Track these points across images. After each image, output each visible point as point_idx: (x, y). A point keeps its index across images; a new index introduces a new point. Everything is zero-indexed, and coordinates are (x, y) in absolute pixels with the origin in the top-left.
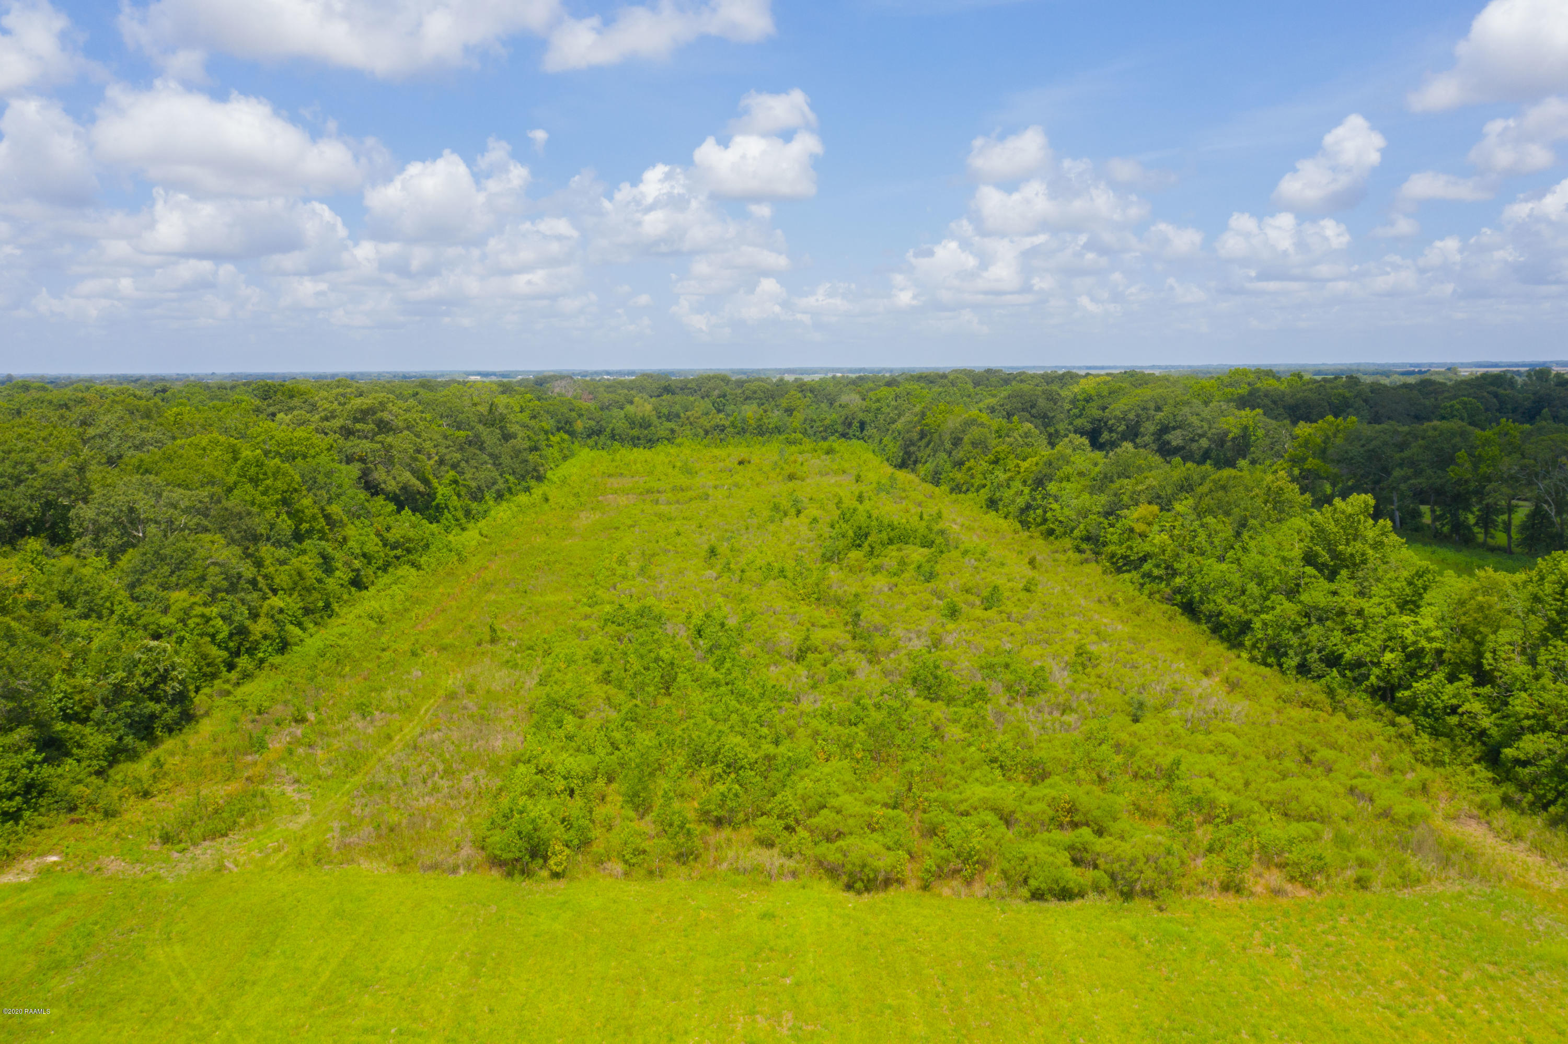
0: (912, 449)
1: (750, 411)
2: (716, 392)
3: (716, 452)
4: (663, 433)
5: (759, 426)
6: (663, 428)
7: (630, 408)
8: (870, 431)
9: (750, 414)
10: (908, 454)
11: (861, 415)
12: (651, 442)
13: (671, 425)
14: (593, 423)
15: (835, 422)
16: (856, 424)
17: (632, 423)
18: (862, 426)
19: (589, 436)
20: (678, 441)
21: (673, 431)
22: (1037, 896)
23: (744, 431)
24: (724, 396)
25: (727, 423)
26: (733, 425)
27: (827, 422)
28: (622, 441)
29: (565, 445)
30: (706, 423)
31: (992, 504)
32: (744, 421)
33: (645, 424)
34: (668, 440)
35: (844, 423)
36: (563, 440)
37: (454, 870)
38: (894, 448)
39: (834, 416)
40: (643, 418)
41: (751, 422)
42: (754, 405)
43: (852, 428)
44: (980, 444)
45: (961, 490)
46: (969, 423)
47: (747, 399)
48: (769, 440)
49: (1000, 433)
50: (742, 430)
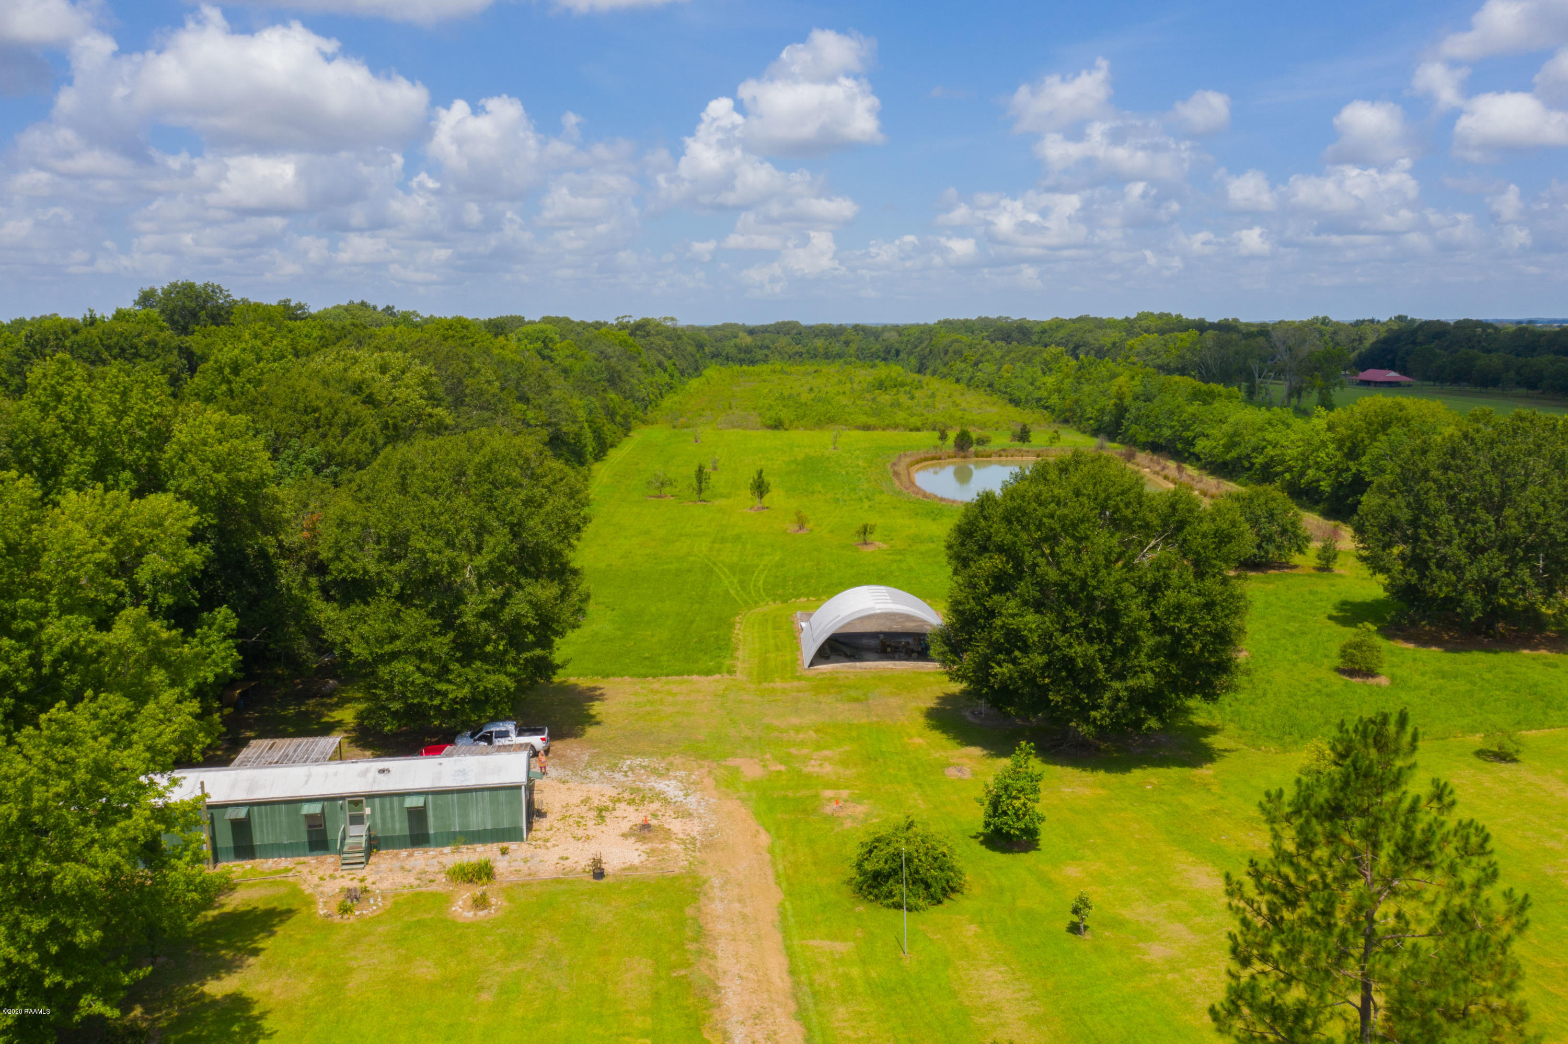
0: (925, 361)
1: (819, 343)
2: (791, 331)
3: (798, 368)
4: (760, 357)
5: (826, 353)
6: (760, 354)
7: (738, 341)
8: (903, 355)
9: (819, 344)
10: (922, 364)
11: (896, 346)
12: (752, 362)
13: (765, 351)
14: (714, 349)
15: (878, 350)
16: (893, 351)
17: (740, 350)
18: (898, 353)
19: (714, 358)
20: (771, 362)
21: (767, 356)
22: (911, 430)
23: (815, 356)
24: (800, 334)
25: (804, 351)
26: (808, 352)
27: (873, 350)
28: (733, 361)
29: (704, 360)
30: (789, 351)
31: (958, 381)
32: (815, 349)
33: (748, 350)
34: (764, 361)
35: (885, 351)
36: (703, 357)
37: (758, 429)
38: (913, 361)
39: (878, 346)
40: (747, 346)
41: (820, 350)
42: (822, 340)
43: (890, 354)
44: (959, 353)
45: (944, 377)
46: (953, 342)
47: (816, 336)
48: (833, 362)
49: (970, 346)
50: (814, 355)
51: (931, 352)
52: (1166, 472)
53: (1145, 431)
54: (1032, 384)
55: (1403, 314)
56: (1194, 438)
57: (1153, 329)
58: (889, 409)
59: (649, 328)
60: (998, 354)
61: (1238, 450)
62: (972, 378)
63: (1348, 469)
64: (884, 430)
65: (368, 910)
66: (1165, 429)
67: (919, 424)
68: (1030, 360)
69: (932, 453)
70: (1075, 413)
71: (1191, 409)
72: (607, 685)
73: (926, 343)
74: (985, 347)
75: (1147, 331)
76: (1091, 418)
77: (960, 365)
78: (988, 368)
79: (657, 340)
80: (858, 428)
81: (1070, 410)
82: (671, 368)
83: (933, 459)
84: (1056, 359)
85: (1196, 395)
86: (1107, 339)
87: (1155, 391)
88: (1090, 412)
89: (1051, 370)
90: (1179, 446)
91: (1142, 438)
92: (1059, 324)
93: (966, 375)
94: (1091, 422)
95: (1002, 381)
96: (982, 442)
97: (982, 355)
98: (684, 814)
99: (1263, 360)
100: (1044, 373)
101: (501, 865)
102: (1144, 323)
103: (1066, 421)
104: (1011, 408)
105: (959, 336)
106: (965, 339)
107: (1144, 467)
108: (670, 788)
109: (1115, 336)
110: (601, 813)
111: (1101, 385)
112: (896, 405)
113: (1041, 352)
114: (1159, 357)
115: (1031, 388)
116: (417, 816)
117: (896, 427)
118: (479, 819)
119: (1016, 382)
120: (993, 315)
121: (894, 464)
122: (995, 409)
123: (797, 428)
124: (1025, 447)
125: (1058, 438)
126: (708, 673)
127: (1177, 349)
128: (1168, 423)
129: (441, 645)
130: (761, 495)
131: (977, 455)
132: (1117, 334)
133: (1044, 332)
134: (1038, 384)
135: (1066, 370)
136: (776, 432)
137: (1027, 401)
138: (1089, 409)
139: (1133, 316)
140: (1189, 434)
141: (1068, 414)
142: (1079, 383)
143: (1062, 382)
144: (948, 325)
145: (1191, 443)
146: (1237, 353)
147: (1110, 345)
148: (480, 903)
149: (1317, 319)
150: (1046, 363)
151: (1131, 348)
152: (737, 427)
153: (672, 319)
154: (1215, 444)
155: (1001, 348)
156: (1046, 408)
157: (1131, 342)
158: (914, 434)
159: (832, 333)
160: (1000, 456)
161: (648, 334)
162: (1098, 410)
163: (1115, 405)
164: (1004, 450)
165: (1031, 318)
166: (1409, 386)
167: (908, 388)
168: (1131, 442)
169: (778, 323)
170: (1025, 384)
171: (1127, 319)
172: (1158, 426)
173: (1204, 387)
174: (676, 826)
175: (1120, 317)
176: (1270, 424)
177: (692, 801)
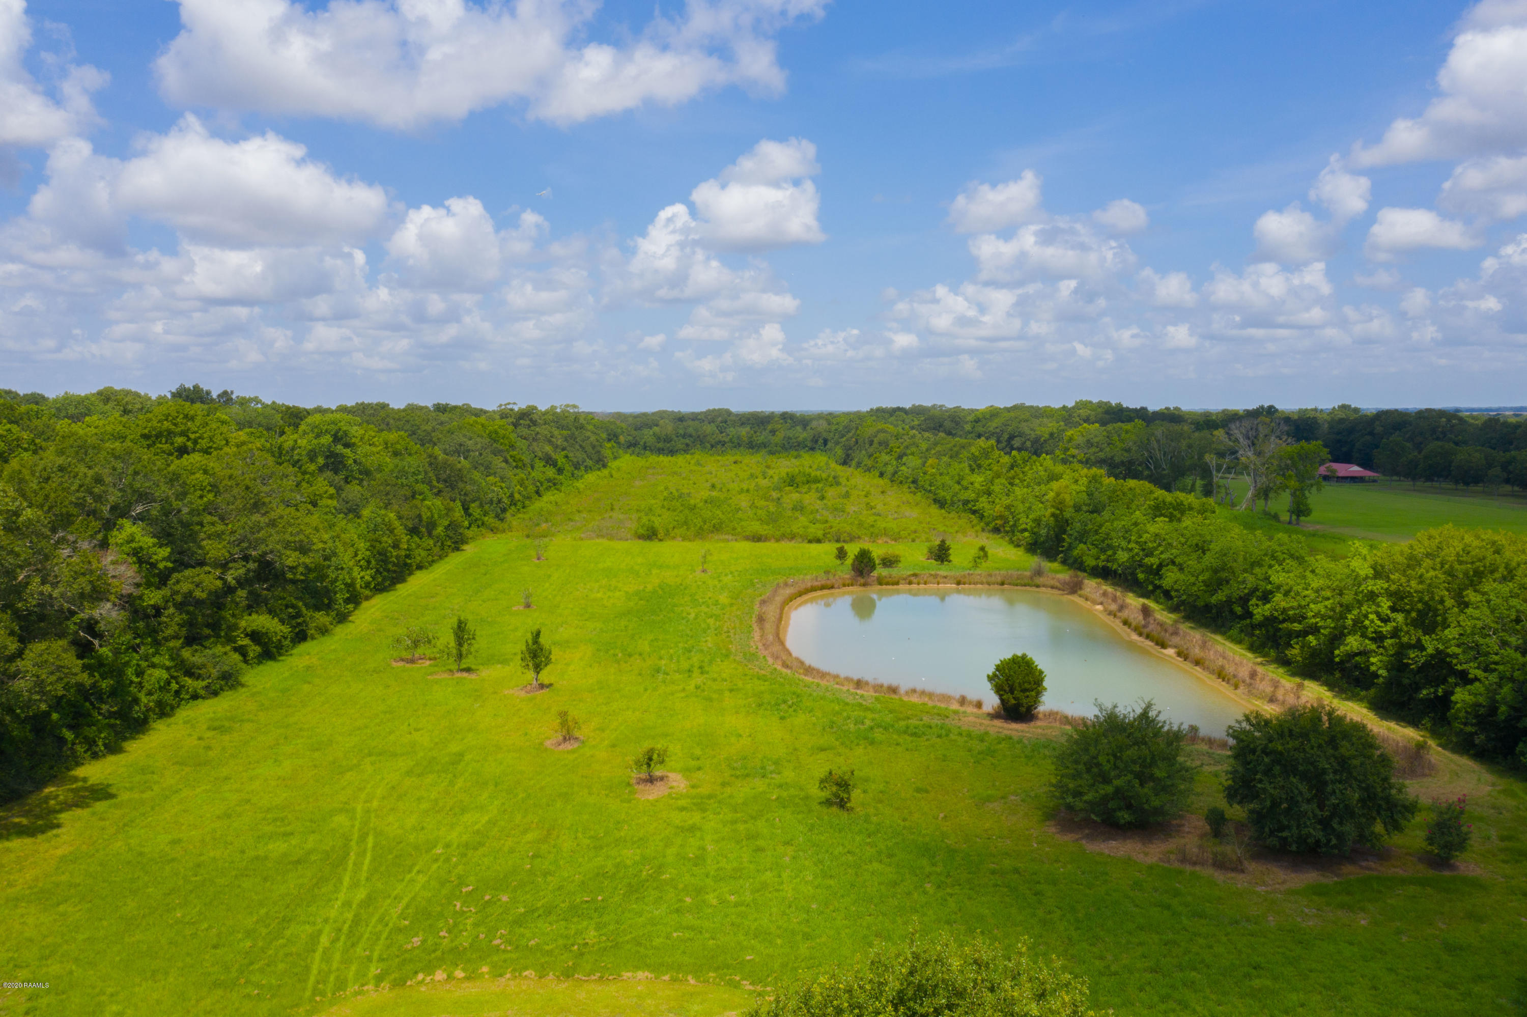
0: (850, 452)
1: (744, 431)
2: (720, 419)
3: (719, 458)
4: (681, 446)
5: (751, 442)
6: (680, 443)
7: (657, 428)
8: (830, 445)
10: (848, 455)
11: (825, 435)
12: (672, 452)
13: (686, 441)
14: (630, 438)
15: (805, 439)
16: (821, 441)
17: (659, 439)
18: (825, 442)
19: (628, 447)
20: (692, 451)
21: (687, 445)
22: (810, 542)
23: (739, 445)
24: (726, 422)
25: (727, 440)
26: (731, 441)
27: (800, 439)
28: (651, 451)
29: (615, 450)
30: (711, 439)
31: (881, 475)
32: (738, 438)
33: (668, 440)
34: (685, 451)
35: (812, 441)
36: (613, 447)
37: (627, 540)
38: (839, 451)
39: (806, 435)
40: (666, 435)
41: (745, 439)
42: (748, 429)
43: (818, 443)
44: (884, 444)
45: (869, 470)
46: (879, 431)
47: (743, 424)
48: (757, 451)
49: (897, 437)
50: (737, 444)
51: (857, 442)
52: (1125, 614)
53: (1094, 551)
54: (959, 483)
55: (1347, 403)
56: (1160, 566)
57: (1092, 418)
58: (790, 513)
59: (535, 417)
60: (924, 446)
61: (1227, 591)
62: (896, 472)
63: (1419, 646)
64: (778, 540)
66: (1120, 552)
67: (820, 534)
68: (957, 454)
69: (822, 580)
70: (1006, 522)
71: (1153, 528)
73: (853, 432)
74: (913, 437)
75: (1087, 420)
76: (1025, 530)
77: (885, 458)
78: (913, 461)
79: (543, 430)
80: (747, 538)
81: (1001, 517)
82: (561, 461)
83: (823, 588)
84: (986, 454)
85: (1158, 510)
86: (1044, 429)
87: (1104, 499)
88: (1025, 522)
89: (979, 466)
90: (1141, 576)
91: (1090, 562)
92: (994, 413)
93: (890, 469)
94: (1026, 534)
95: (927, 477)
96: (889, 562)
97: (907, 447)
99: (1221, 455)
100: (972, 470)
102: (1084, 413)
103: (996, 530)
104: (934, 510)
105: (884, 426)
106: (891, 428)
107: (1095, 603)
109: (1052, 426)
111: (1037, 488)
112: (799, 508)
113: (970, 445)
114: (1101, 450)
115: (957, 487)
117: (792, 537)
119: (940, 480)
120: (928, 403)
121: (763, 602)
122: (915, 513)
123: (674, 538)
124: (943, 570)
125: (986, 555)
127: (1122, 441)
128: (1124, 544)
130: (538, 668)
131: (880, 582)
132: (1054, 424)
133: (977, 421)
134: (965, 483)
135: (995, 468)
136: (647, 544)
137: (953, 504)
138: (1023, 519)
139: (1071, 404)
140: (1153, 561)
141: (999, 522)
142: (1012, 484)
143: (992, 482)
144: (881, 414)
145: (1157, 572)
146: (1190, 446)
147: (1047, 436)
149: (1262, 407)
150: (974, 458)
151: (1070, 440)
152: (603, 537)
153: (575, 406)
154: (1193, 579)
155: (928, 439)
156: (974, 512)
157: (1069, 433)
158: (814, 546)
159: (760, 421)
160: (910, 583)
161: (534, 423)
162: (1034, 520)
163: (1053, 515)
164: (915, 575)
165: (966, 406)
166: (1374, 481)
167: (820, 485)
168: (1077, 565)
169: (709, 411)
170: (950, 482)
171: (1064, 407)
172: (1110, 547)
173: (1168, 497)
175: (1057, 405)
176: (1273, 557)
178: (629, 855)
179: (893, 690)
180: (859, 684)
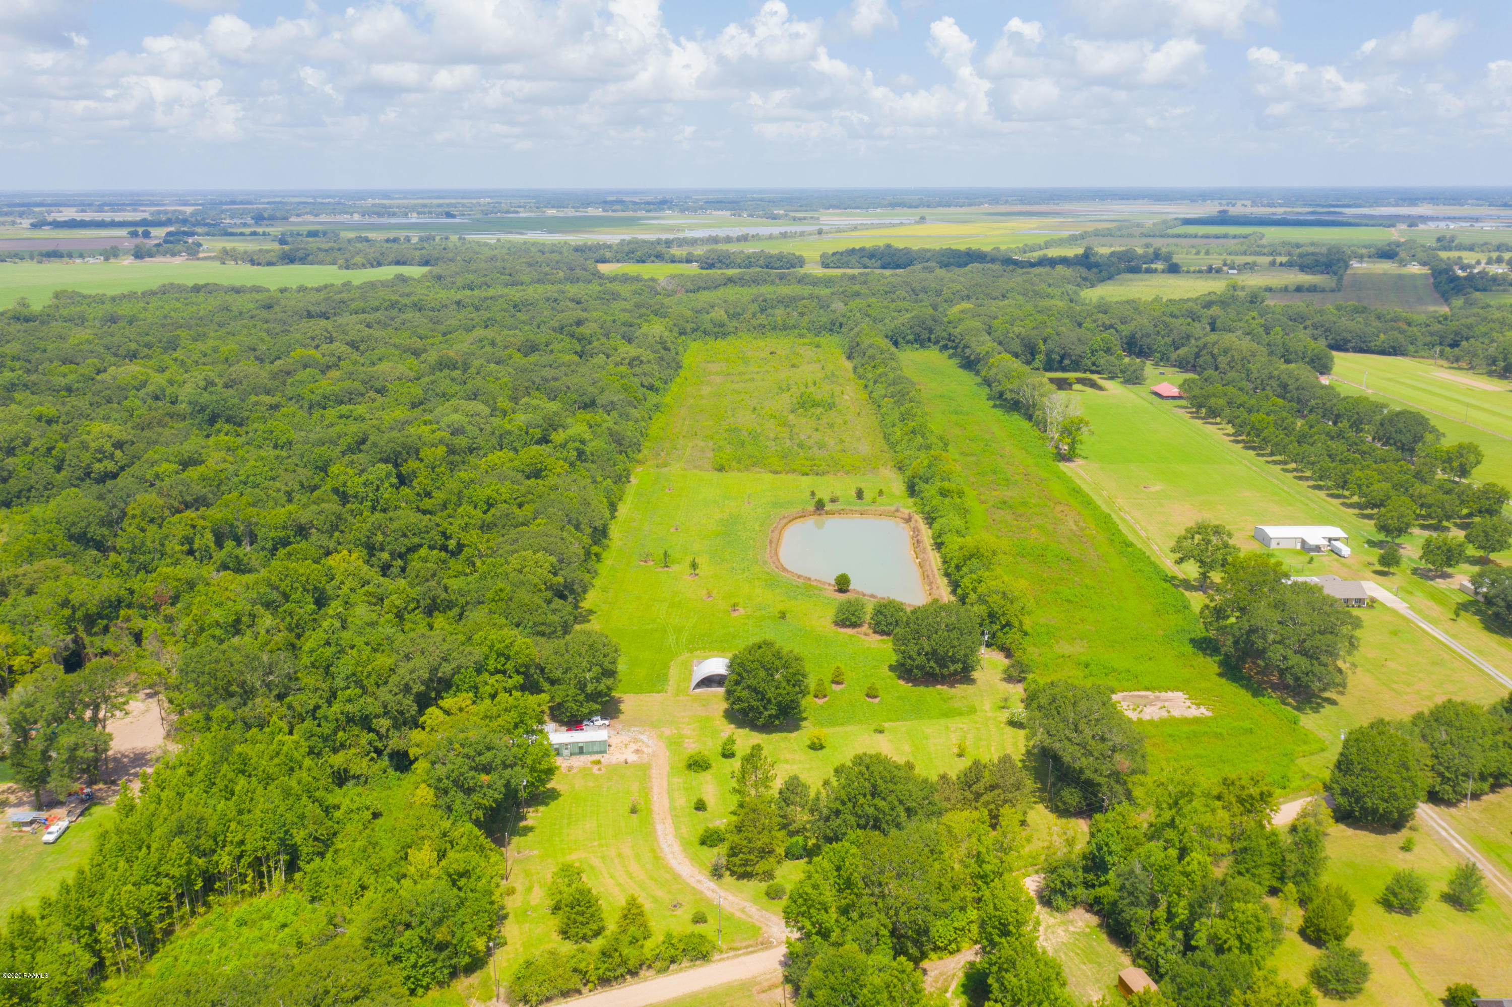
3: (759, 344)
4: (732, 330)
5: (784, 324)
6: (731, 325)
8: (844, 329)
12: (725, 335)
13: (735, 324)
15: (826, 323)
16: (838, 324)
17: (715, 325)
18: (841, 325)
19: (694, 334)
20: (740, 334)
21: (736, 328)
22: (803, 475)
23: (775, 328)
25: (766, 323)
26: (769, 324)
27: (822, 322)
28: (710, 336)
29: (685, 343)
30: (755, 322)
32: (775, 321)
33: (722, 325)
34: (734, 333)
35: (831, 324)
37: (709, 471)
40: (720, 321)
41: (780, 322)
42: (783, 309)
43: (835, 326)
44: (872, 357)
45: (860, 377)
48: (789, 333)
58: (795, 449)
64: (786, 473)
65: (575, 771)
67: (808, 470)
69: (801, 512)
72: (625, 697)
80: (771, 471)
83: (801, 517)
93: (870, 386)
96: (834, 500)
98: (648, 746)
101: (603, 760)
108: (644, 738)
110: (626, 746)
112: (801, 444)
116: (581, 748)
118: (596, 749)
121: (773, 530)
123: (733, 470)
124: (857, 506)
125: (882, 494)
126: (659, 692)
127: (1010, 383)
129: (581, 698)
130: (695, 570)
131: (827, 513)
136: (720, 473)
141: (901, 465)
148: (600, 770)
152: (697, 466)
158: (804, 478)
160: (841, 514)
164: (843, 510)
174: (645, 750)
177: (650, 743)
178: (731, 630)
179: (809, 579)
180: (799, 577)
